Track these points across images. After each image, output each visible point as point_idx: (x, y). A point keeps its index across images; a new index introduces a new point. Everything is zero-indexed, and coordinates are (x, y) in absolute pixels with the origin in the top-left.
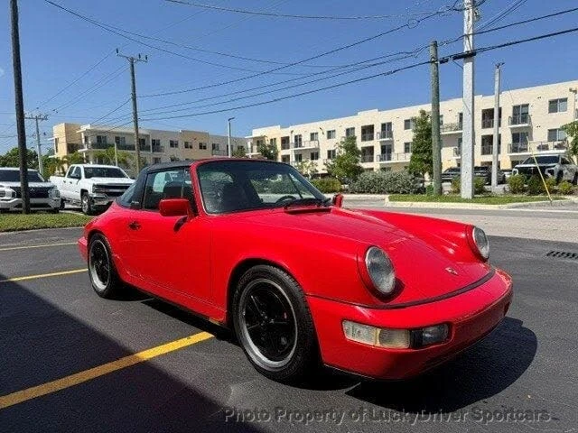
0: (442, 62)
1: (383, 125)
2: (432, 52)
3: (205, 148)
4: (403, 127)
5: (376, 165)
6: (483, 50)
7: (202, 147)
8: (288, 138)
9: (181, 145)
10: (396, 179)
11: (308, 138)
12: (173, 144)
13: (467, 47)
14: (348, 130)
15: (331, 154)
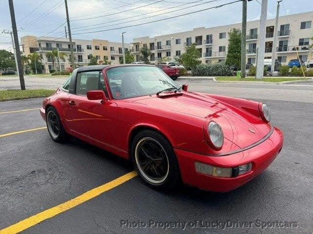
0: (249, 1)
1: (208, 37)
3: (106, 49)
4: (219, 37)
5: (203, 59)
7: (105, 49)
8: (153, 43)
9: (93, 48)
10: (218, 68)
11: (165, 43)
12: (89, 48)
14: (187, 39)
15: (178, 53)
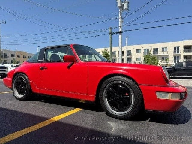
0: (113, 34)
2: (110, 30)
6: (125, 31)
7: (24, 57)
9: (16, 56)
12: (12, 56)
13: (120, 30)
